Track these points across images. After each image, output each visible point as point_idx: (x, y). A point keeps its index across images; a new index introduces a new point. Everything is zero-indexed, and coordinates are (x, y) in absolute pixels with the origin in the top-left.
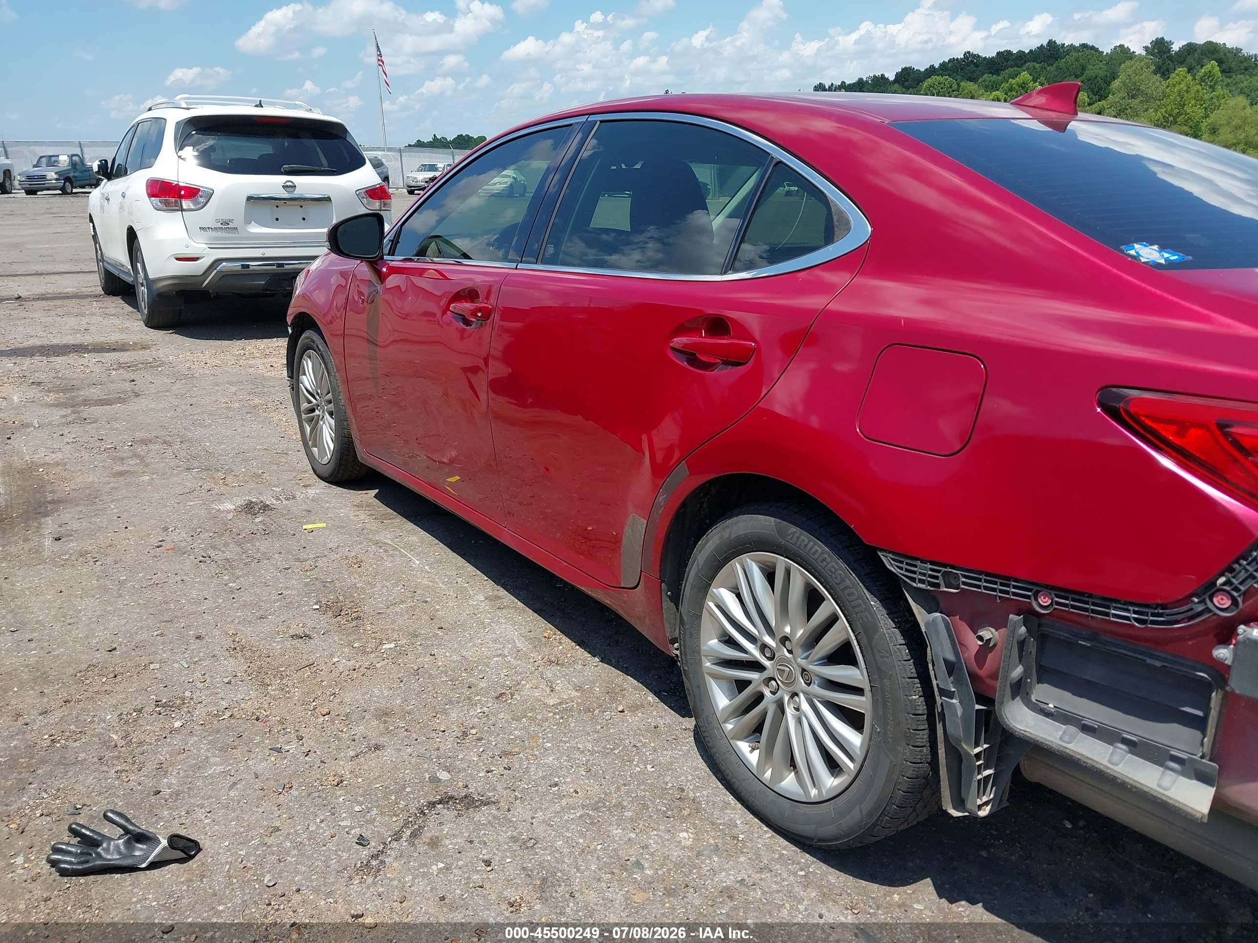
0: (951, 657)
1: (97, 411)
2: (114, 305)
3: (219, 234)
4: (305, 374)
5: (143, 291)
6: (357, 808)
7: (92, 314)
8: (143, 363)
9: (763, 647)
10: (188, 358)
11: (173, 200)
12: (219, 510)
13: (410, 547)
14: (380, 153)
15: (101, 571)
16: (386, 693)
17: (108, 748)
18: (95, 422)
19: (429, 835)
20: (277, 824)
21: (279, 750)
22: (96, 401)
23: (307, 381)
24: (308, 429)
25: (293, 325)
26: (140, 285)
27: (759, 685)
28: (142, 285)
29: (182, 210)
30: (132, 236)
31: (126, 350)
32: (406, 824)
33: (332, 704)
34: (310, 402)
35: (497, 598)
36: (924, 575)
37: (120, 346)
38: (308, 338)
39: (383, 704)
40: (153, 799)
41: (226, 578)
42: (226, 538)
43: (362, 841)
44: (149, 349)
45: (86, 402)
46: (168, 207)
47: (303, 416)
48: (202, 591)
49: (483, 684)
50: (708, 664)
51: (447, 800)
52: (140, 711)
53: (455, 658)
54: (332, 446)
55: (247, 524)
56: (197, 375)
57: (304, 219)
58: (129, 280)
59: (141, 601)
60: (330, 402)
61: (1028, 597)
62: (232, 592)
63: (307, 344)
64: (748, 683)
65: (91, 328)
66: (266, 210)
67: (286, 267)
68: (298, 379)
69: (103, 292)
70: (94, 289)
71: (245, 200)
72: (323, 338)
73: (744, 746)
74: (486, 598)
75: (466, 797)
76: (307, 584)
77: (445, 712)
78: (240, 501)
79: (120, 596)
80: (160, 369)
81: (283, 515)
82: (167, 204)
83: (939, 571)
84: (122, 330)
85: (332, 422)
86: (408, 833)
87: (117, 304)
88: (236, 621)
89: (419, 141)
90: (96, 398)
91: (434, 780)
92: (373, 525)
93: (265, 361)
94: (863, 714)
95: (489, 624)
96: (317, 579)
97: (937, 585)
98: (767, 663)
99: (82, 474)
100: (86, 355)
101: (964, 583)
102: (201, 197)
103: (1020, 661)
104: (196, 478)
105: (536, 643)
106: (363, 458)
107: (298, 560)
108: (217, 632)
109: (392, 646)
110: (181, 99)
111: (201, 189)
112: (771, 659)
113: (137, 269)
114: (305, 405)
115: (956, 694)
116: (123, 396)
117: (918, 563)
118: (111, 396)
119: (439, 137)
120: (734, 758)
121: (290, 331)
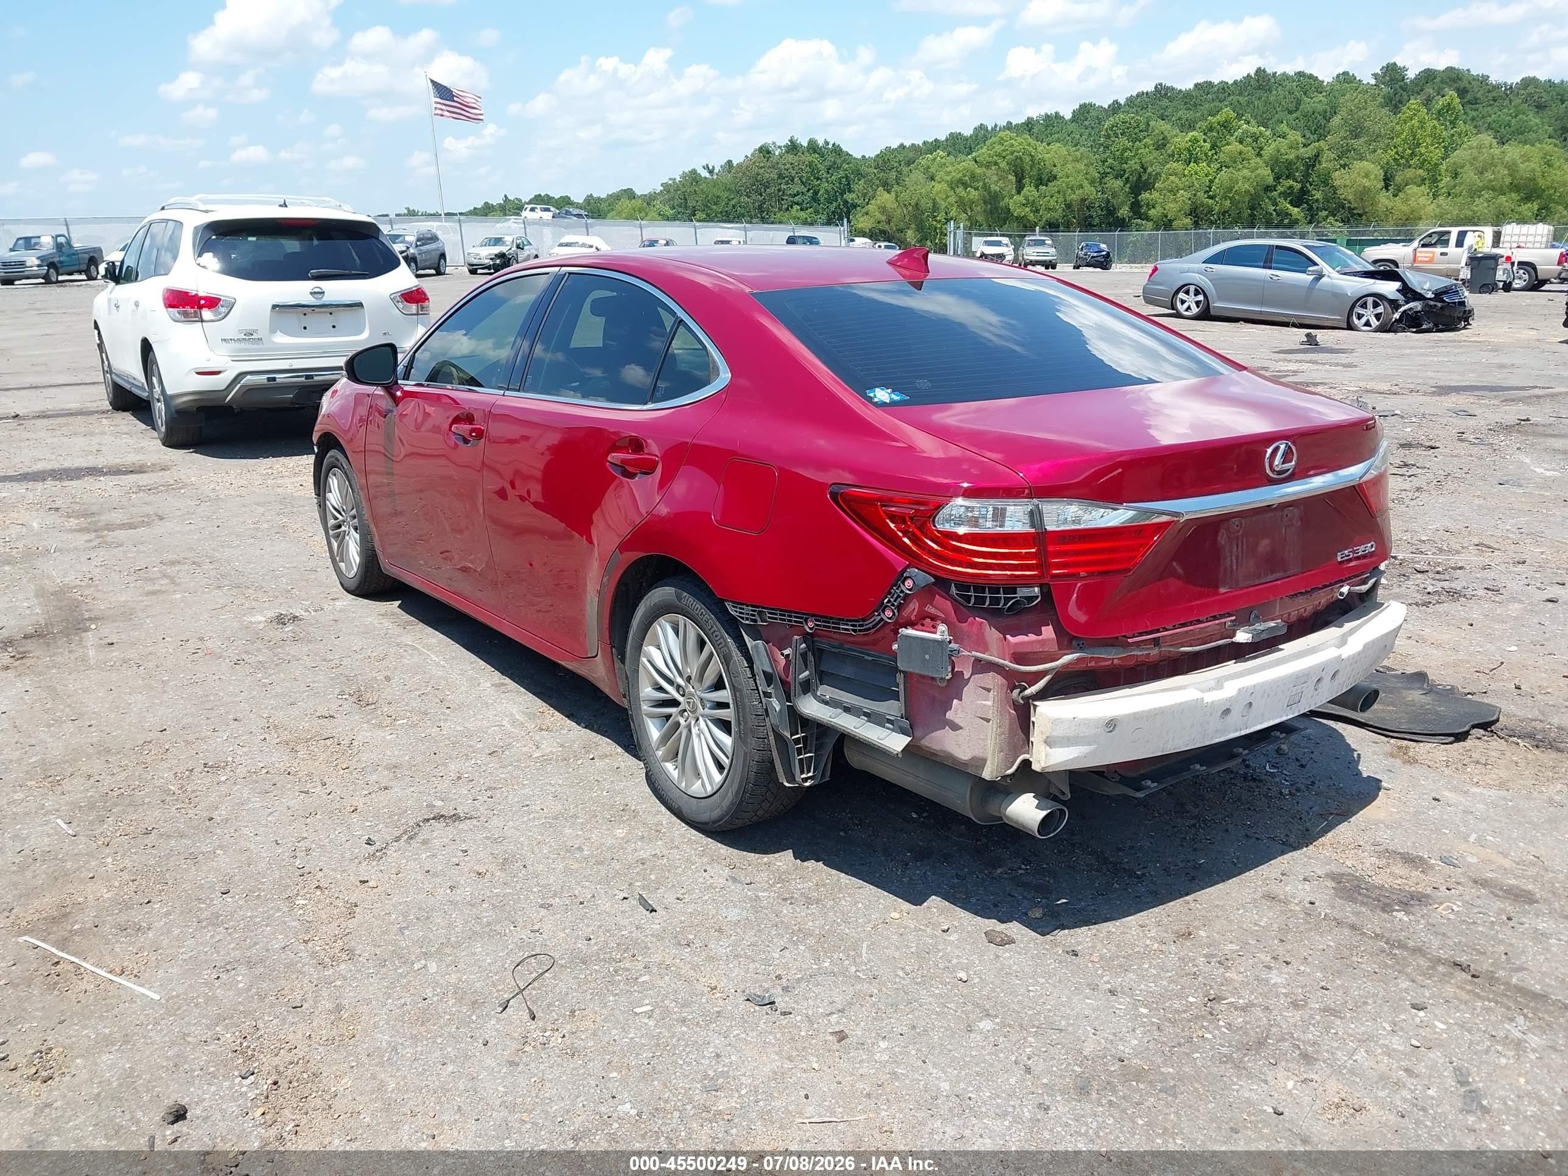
0: (769, 670)
1: (121, 535)
2: (125, 422)
3: (243, 345)
4: (331, 492)
5: (159, 408)
6: (368, 824)
7: (103, 433)
8: (164, 486)
9: (678, 688)
10: (211, 479)
11: (192, 310)
12: (251, 622)
13: (429, 647)
14: (435, 224)
15: (145, 673)
16: (396, 753)
17: (168, 794)
18: (121, 545)
19: (422, 838)
20: (305, 835)
21: (307, 793)
22: (119, 525)
23: (334, 498)
24: (335, 545)
25: (318, 444)
26: (155, 401)
27: (676, 716)
28: (159, 400)
29: (202, 321)
30: (146, 348)
31: (144, 472)
32: (405, 832)
33: (350, 763)
34: (336, 518)
35: (503, 684)
36: (748, 614)
37: (138, 469)
38: (332, 457)
39: (394, 760)
40: (208, 823)
41: (260, 675)
42: (258, 644)
43: (369, 842)
44: (168, 469)
45: (109, 527)
46: (187, 318)
47: (331, 532)
48: (238, 686)
49: (479, 745)
50: (645, 707)
51: (438, 817)
52: (191, 771)
53: (459, 728)
54: (358, 560)
55: (277, 633)
56: (222, 496)
57: (334, 327)
58: (144, 395)
59: (184, 696)
60: (354, 517)
61: (801, 623)
62: (266, 686)
63: (331, 462)
64: (670, 716)
65: (104, 448)
66: (293, 319)
67: (316, 378)
68: (325, 497)
69: (111, 408)
70: (99, 403)
71: (270, 307)
72: (346, 457)
73: (669, 766)
74: (493, 685)
75: (454, 815)
76: (332, 679)
77: (445, 765)
78: (271, 614)
79: (165, 692)
80: (183, 491)
81: (312, 625)
82: (185, 314)
83: (755, 611)
84: (139, 451)
85: (357, 536)
86: (406, 837)
87: (127, 421)
88: (270, 707)
89: (486, 203)
90: (118, 522)
91: (430, 806)
92: (396, 630)
93: (294, 479)
94: (730, 722)
95: (492, 704)
96: (341, 674)
97: (755, 621)
98: (681, 699)
99: (115, 594)
100: (102, 478)
101: (769, 618)
102: (222, 306)
103: (806, 667)
104: (226, 595)
105: (531, 716)
106: (385, 568)
107: (325, 660)
108: (252, 716)
109: (405, 721)
110: (199, 200)
111: (222, 298)
112: (683, 696)
113: (152, 384)
114: (331, 522)
115: (773, 695)
116: (146, 520)
117: (745, 607)
118: (134, 520)
119: (511, 198)
120: (664, 775)
121: (316, 450)
